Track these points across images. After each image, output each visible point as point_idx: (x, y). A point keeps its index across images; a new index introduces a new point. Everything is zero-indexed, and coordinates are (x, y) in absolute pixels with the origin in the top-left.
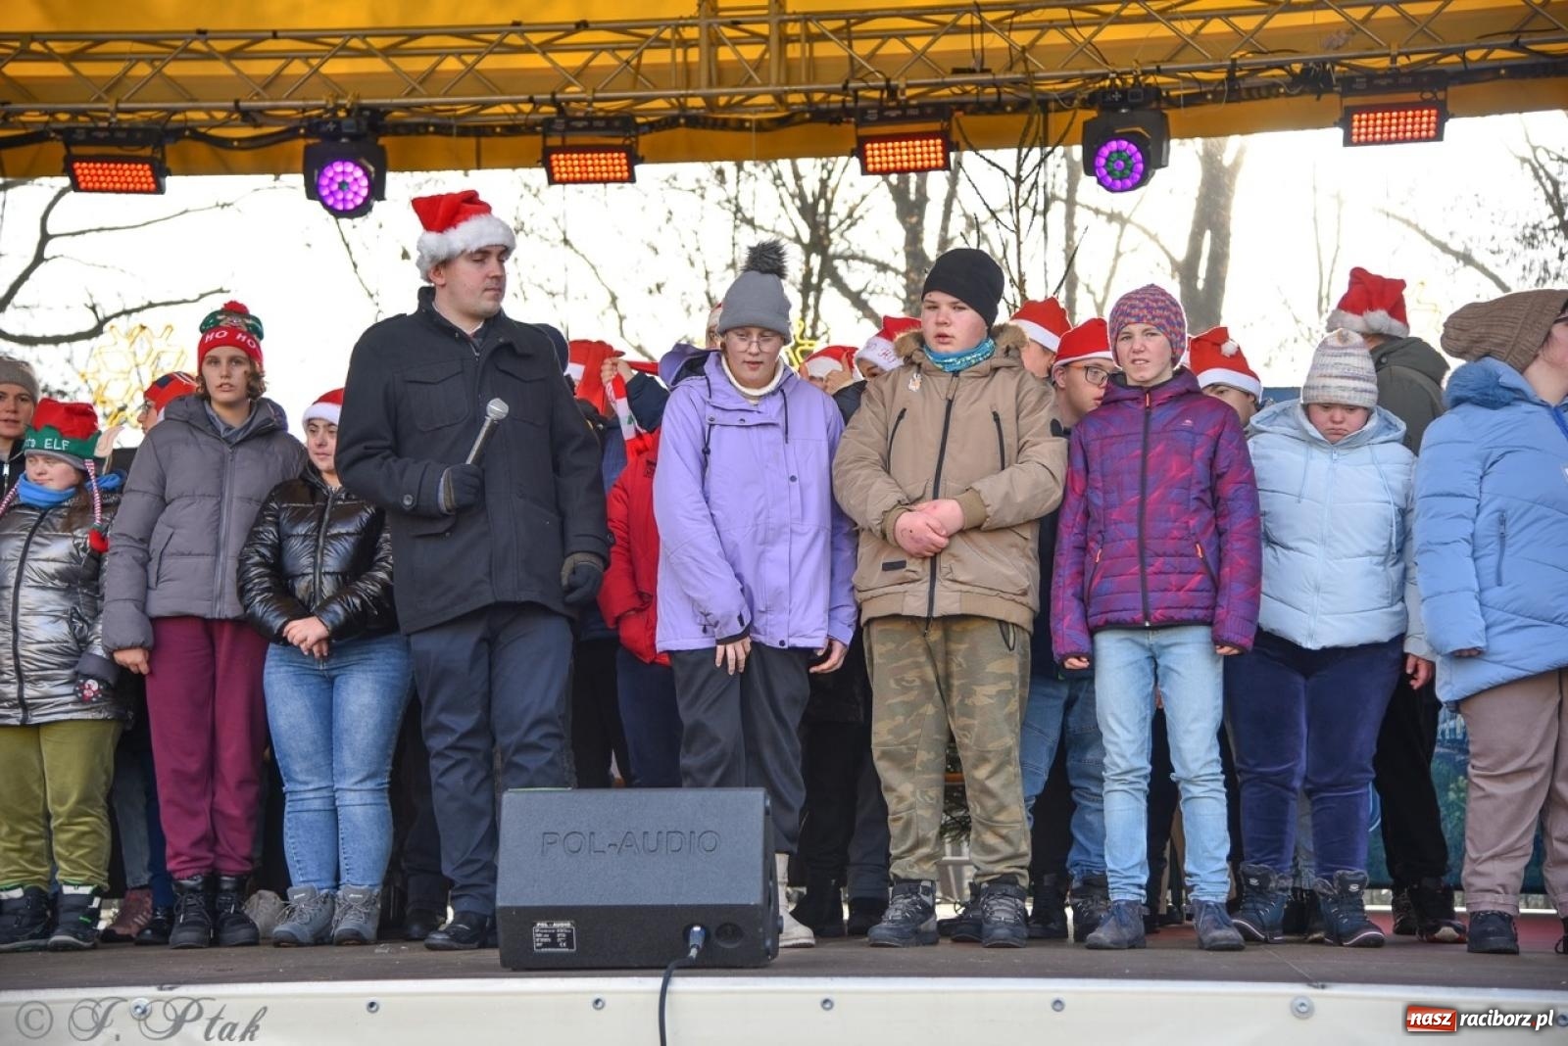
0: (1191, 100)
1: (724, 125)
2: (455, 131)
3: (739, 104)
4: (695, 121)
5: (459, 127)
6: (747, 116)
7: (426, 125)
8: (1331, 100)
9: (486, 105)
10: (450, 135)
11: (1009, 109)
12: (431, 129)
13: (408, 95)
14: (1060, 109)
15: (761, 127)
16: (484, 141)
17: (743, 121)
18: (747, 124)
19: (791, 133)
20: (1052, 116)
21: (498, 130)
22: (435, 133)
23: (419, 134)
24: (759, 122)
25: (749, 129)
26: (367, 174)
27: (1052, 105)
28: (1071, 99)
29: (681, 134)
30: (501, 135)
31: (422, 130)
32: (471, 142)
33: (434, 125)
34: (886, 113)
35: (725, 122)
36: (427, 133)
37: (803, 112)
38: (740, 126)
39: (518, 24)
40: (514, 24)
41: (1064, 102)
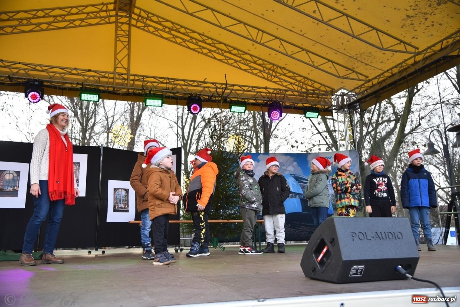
0: (204, 101)
1: (115, 94)
3: (119, 90)
4: (110, 92)
5: (58, 88)
6: (121, 93)
8: (228, 104)
9: (66, 83)
10: (56, 89)
13: (50, 79)
14: (180, 99)
15: (123, 95)
16: (64, 91)
19: (129, 97)
20: (178, 101)
22: (53, 88)
23: (49, 88)
25: (121, 95)
26: (40, 95)
27: (178, 98)
29: (106, 94)
30: (68, 90)
32: (61, 91)
33: (53, 86)
36: (51, 88)
37: (131, 93)
38: (119, 94)
39: (76, 68)
40: (75, 68)
41: (181, 98)
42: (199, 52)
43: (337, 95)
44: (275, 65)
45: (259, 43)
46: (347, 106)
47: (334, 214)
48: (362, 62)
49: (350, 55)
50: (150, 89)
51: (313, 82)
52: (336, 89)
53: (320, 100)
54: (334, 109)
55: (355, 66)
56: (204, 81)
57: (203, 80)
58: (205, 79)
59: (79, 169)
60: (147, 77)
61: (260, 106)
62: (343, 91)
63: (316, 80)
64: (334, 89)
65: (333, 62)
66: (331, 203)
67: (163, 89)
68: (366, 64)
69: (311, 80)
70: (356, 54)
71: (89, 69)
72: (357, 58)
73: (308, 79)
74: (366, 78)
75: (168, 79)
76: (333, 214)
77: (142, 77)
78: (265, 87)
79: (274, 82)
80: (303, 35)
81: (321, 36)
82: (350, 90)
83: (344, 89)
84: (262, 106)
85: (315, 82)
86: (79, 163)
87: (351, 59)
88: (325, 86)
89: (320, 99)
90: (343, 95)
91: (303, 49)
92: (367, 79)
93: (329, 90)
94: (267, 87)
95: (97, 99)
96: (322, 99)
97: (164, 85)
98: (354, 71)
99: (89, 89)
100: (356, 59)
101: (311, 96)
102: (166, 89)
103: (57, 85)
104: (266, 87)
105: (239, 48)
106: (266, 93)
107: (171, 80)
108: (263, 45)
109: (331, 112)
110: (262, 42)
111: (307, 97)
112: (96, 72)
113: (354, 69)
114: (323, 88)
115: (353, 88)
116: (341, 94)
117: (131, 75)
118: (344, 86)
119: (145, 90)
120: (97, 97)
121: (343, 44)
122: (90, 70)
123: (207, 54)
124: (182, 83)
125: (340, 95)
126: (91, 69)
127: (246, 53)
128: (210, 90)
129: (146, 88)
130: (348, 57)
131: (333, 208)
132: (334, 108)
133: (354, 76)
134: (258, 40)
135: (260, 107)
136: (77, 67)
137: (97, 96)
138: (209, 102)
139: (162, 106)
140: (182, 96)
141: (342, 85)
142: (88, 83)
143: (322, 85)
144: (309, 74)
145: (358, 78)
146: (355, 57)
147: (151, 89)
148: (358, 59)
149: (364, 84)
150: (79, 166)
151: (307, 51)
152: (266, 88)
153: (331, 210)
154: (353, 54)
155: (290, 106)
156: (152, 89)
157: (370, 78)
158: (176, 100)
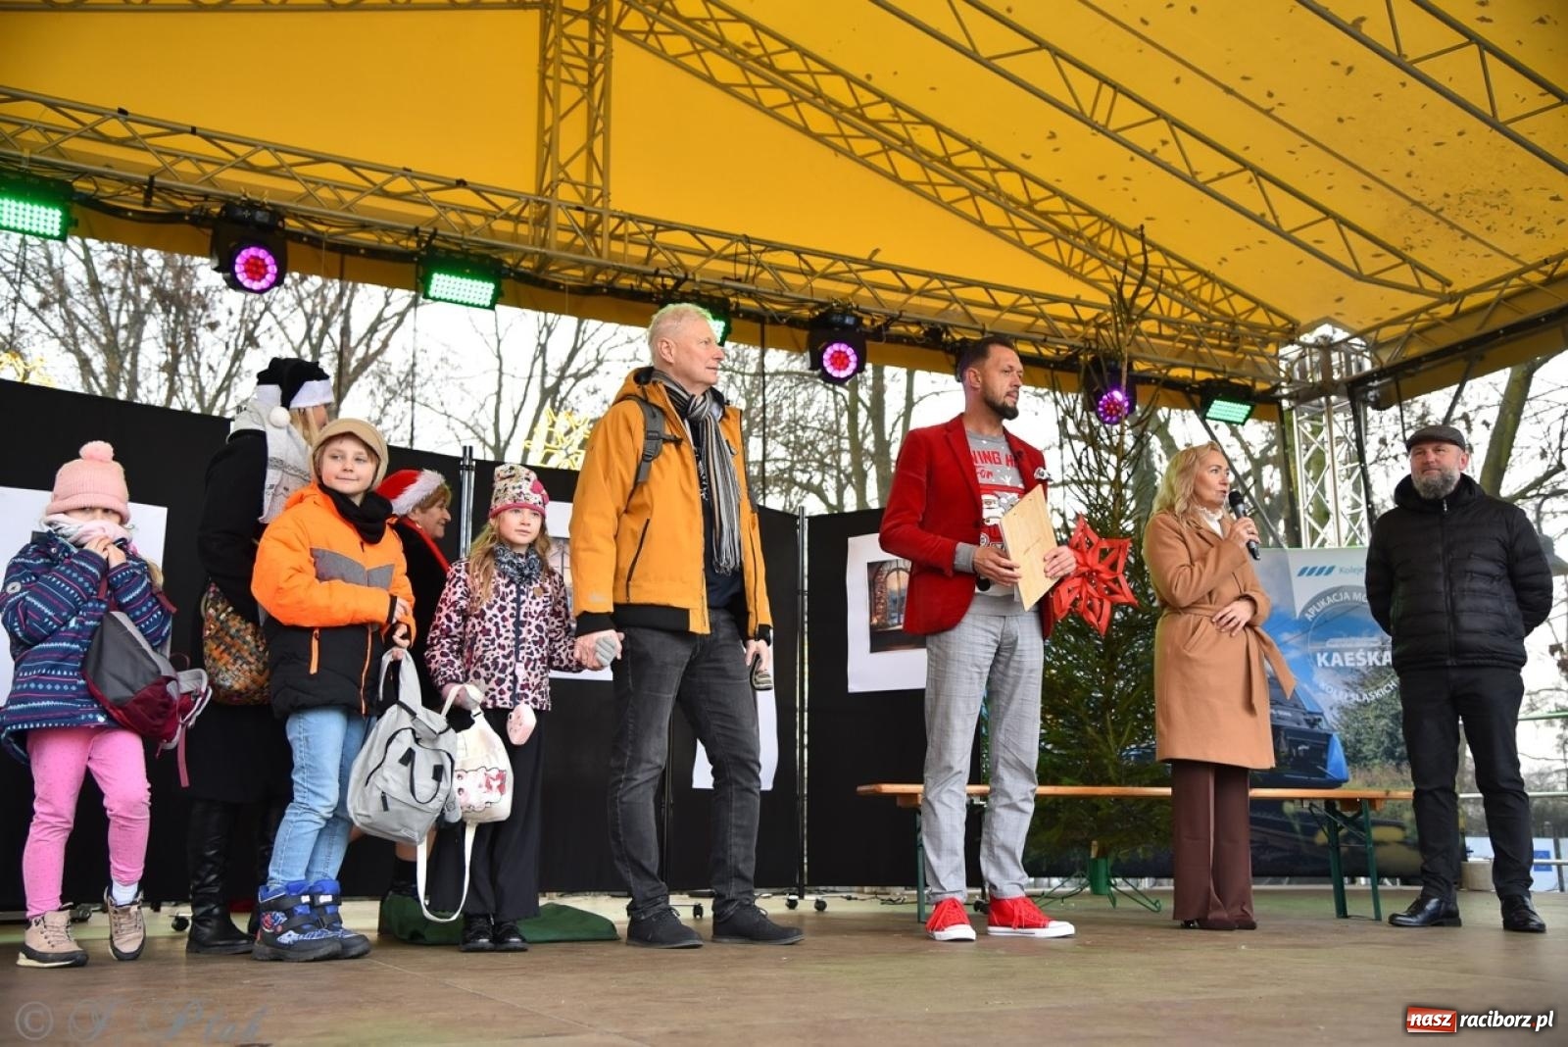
1: (543, 284)
2: (324, 245)
6: (561, 281)
7: (301, 236)
9: (364, 226)
10: (320, 247)
12: (305, 239)
14: (774, 322)
15: (573, 290)
16: (348, 258)
17: (558, 284)
18: (562, 287)
20: (768, 328)
21: (362, 251)
22: (307, 243)
24: (572, 288)
25: (564, 291)
26: (276, 264)
27: (768, 320)
28: (781, 318)
30: (363, 256)
31: (296, 238)
32: (337, 256)
33: (309, 237)
35: (544, 282)
36: (300, 241)
37: (601, 287)
38: (555, 287)
39: (410, 171)
40: (405, 169)
41: (776, 320)
42: (837, 149)
43: (1304, 346)
44: (1106, 221)
45: (1102, 130)
46: (1344, 388)
47: (1351, 779)
48: (1453, 226)
49: (1417, 197)
50: (682, 275)
51: (1228, 292)
52: (1304, 321)
53: (1242, 360)
54: (1285, 397)
55: (1416, 240)
56: (870, 259)
57: (865, 256)
58: (876, 251)
60: (670, 227)
61: (1048, 367)
62: (1325, 330)
63: (1239, 285)
64: (1298, 324)
65: (1341, 221)
66: (1339, 736)
67: (725, 278)
68: (1466, 235)
69: (1224, 285)
70: (1447, 196)
71: (459, 178)
72: (1442, 210)
73: (1212, 279)
74: (1443, 288)
75: (747, 240)
76: (1346, 781)
77: (652, 227)
78: (1074, 296)
79: (1093, 283)
80: (1268, 113)
81: (1340, 120)
82: (1359, 328)
83: (1335, 324)
84: (1053, 369)
85: (1236, 291)
87: (1417, 211)
88: (1269, 309)
89: (1241, 356)
90: (1327, 346)
91: (1246, 166)
92: (1448, 290)
93: (1279, 322)
94: (1083, 298)
95: (489, 298)
96: (1248, 357)
97: (727, 268)
98: (1405, 259)
99: (458, 256)
100: (1435, 214)
101: (1216, 342)
102: (739, 280)
103: (323, 233)
104: (1078, 297)
105: (986, 146)
106: (1069, 321)
107: (754, 248)
108: (1113, 136)
109: (1276, 407)
110: (1112, 127)
111: (1199, 344)
112: (478, 191)
113: (1408, 253)
114: (1260, 317)
115: (1369, 323)
116: (1321, 341)
117: (613, 216)
118: (1337, 314)
119: (663, 276)
120: (491, 292)
121: (1412, 153)
122: (461, 183)
123: (868, 159)
124: (788, 259)
125: (1316, 345)
126: (466, 180)
127: (1010, 168)
128: (876, 297)
129: (668, 269)
130: (1407, 204)
131: (1346, 757)
132: (1285, 391)
133: (1405, 275)
134: (1100, 118)
135: (1048, 372)
136: (415, 168)
137: (491, 286)
138: (881, 341)
140: (785, 311)
141: (1331, 309)
142: (455, 231)
143: (1258, 304)
144: (1224, 259)
145: (1416, 285)
146: (1433, 208)
147: (686, 275)
148: (1442, 214)
149: (1426, 309)
151: (1259, 174)
152: (1074, 302)
153: (1338, 765)
154: (1432, 194)
155: (1146, 374)
156: (690, 277)
157: (1458, 287)
158: (758, 326)
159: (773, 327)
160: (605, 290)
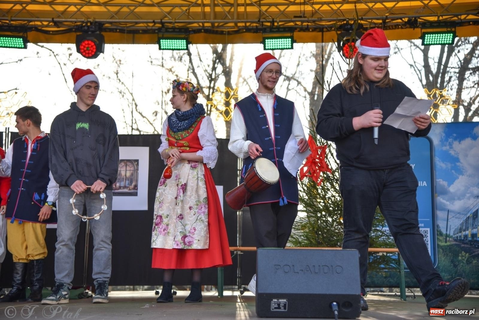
1: (216, 33)
2: (126, 31)
3: (221, 26)
4: (207, 31)
5: (127, 30)
7: (116, 29)
9: (137, 23)
10: (124, 33)
11: (311, 30)
12: (118, 31)
13: (111, 18)
14: (328, 31)
16: (136, 35)
17: (223, 31)
18: (224, 32)
19: (239, 36)
20: (324, 33)
21: (141, 32)
22: (119, 32)
23: (114, 32)
24: (229, 32)
25: (225, 34)
27: (325, 30)
28: (332, 27)
29: (202, 35)
30: (142, 33)
31: (115, 31)
32: (131, 35)
33: (119, 29)
34: (273, 30)
35: (217, 31)
36: (116, 32)
37: (243, 29)
38: (222, 33)
41: (329, 28)
50: (273, 19)
59: (138, 170)
67: (295, 17)
86: (137, 161)
95: (185, 45)
97: (296, 9)
102: (301, 16)
103: (125, 27)
119: (263, 22)
120: (185, 42)
129: (266, 18)
137: (185, 40)
139: (292, 48)
147: (275, 18)
150: (138, 164)
156: (277, 19)
158: (320, 33)
159: (328, 33)
160: (244, 30)
